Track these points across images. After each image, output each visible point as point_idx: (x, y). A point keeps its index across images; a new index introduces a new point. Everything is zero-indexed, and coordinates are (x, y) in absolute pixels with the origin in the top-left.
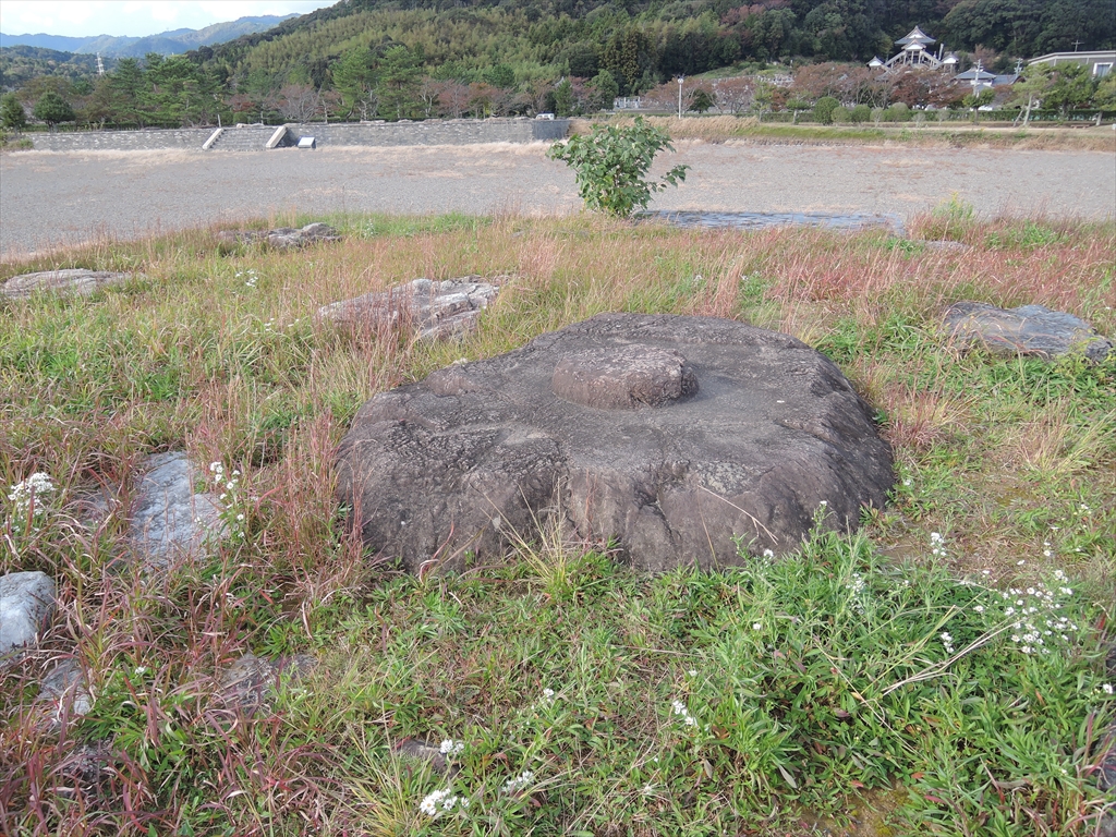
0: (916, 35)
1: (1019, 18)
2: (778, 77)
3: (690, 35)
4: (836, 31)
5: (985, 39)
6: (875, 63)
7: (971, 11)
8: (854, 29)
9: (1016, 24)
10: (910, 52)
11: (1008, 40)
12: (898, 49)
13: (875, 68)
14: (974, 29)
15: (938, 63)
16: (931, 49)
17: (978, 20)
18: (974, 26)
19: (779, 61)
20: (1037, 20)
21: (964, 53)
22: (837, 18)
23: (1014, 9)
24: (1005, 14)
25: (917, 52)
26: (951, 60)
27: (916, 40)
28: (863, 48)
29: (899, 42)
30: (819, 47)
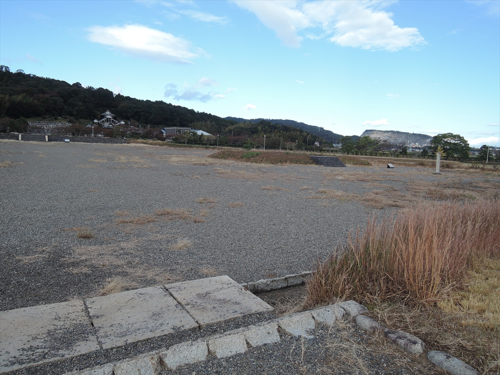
0: (108, 113)
1: (141, 111)
2: (62, 124)
3: (19, 102)
4: (82, 108)
5: (133, 117)
6: (96, 121)
7: (126, 107)
8: (87, 108)
9: (142, 113)
10: (107, 118)
11: (140, 118)
12: (103, 117)
13: (96, 123)
15: (119, 124)
16: (114, 118)
17: (130, 111)
18: (128, 112)
19: (61, 117)
20: (148, 113)
21: (126, 121)
22: (80, 103)
23: (140, 109)
24: (138, 110)
25: (110, 118)
26: (123, 123)
27: (108, 115)
28: (91, 116)
29: (103, 114)
30: (75, 113)
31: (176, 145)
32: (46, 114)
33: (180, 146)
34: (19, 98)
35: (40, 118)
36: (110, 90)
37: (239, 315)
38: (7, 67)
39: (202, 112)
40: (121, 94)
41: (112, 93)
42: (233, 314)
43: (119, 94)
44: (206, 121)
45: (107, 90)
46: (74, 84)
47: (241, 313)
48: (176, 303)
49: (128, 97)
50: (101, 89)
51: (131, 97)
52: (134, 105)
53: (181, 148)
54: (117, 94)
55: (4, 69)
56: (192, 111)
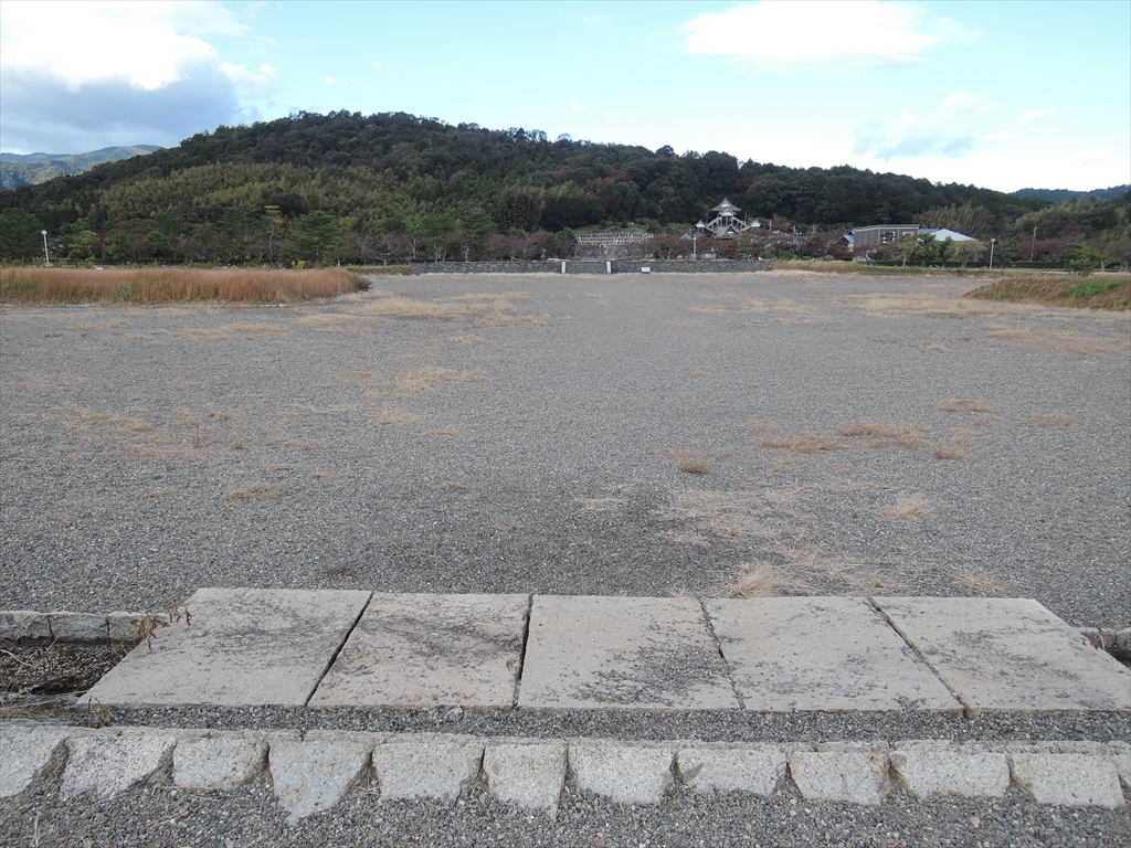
0: (725, 205)
1: (799, 195)
2: (637, 235)
3: (562, 199)
4: (673, 199)
5: (778, 209)
6: (700, 225)
7: (765, 189)
8: (683, 199)
9: (800, 199)
10: (724, 218)
11: (794, 211)
12: (715, 215)
13: (701, 229)
14: (769, 203)
15: (747, 227)
16: (739, 215)
17: (772, 196)
18: (768, 199)
19: (635, 222)
20: (813, 197)
21: (764, 220)
22: (671, 190)
23: (796, 189)
24: (790, 192)
25: (729, 217)
26: (756, 224)
27: (726, 209)
28: (690, 213)
29: (715, 209)
30: (661, 211)
31: (879, 270)
32: (606, 218)
33: (890, 271)
34: (561, 191)
35: (596, 227)
36: (731, 154)
37: (1077, 707)
38: (543, 133)
39: (950, 182)
40: (755, 161)
41: (734, 160)
42: (1059, 700)
43: (750, 162)
44: (959, 205)
45: (724, 155)
46: (659, 151)
47: (1082, 703)
48: (902, 643)
49: (770, 165)
50: (712, 154)
51: (776, 164)
52: (783, 183)
53: (893, 277)
54: (746, 161)
55: (537, 136)
56: (923, 185)
